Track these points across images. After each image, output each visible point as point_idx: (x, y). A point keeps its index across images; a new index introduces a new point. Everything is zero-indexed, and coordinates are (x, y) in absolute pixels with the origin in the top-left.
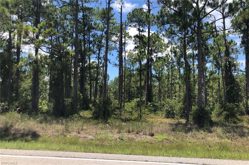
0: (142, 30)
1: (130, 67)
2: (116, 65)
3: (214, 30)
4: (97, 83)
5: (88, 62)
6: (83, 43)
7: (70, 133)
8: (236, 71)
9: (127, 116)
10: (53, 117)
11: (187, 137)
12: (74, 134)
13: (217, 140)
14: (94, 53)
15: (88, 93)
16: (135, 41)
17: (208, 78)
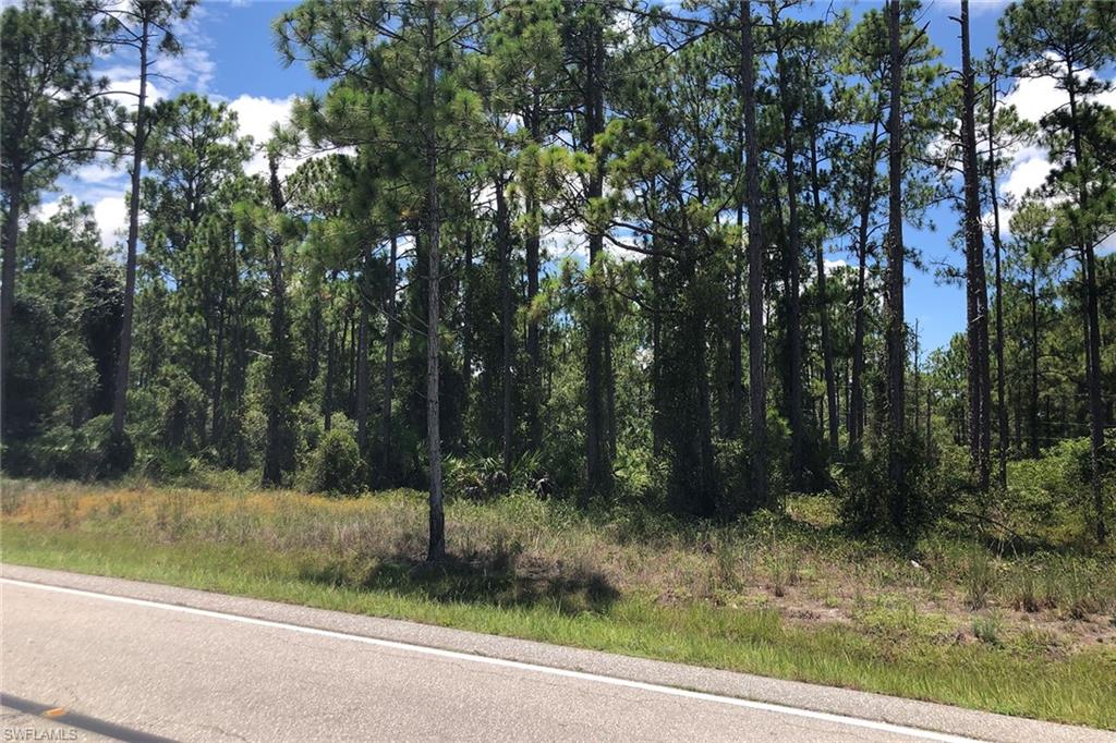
2: (951, 273)
5: (815, 274)
6: (784, 190)
7: (740, 589)
9: (1021, 525)
12: (758, 596)
15: (821, 415)
16: (1052, 146)
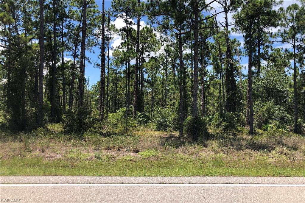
0: (131, 21)
1: (116, 68)
2: (98, 65)
3: (214, 26)
4: (73, 88)
5: (61, 61)
6: (53, 36)
7: (31, 151)
8: (238, 76)
9: (110, 129)
10: (9, 132)
11: (178, 152)
12: (36, 153)
13: (211, 154)
14: (69, 49)
15: (62, 101)
16: (122, 36)
17: (209, 83)
